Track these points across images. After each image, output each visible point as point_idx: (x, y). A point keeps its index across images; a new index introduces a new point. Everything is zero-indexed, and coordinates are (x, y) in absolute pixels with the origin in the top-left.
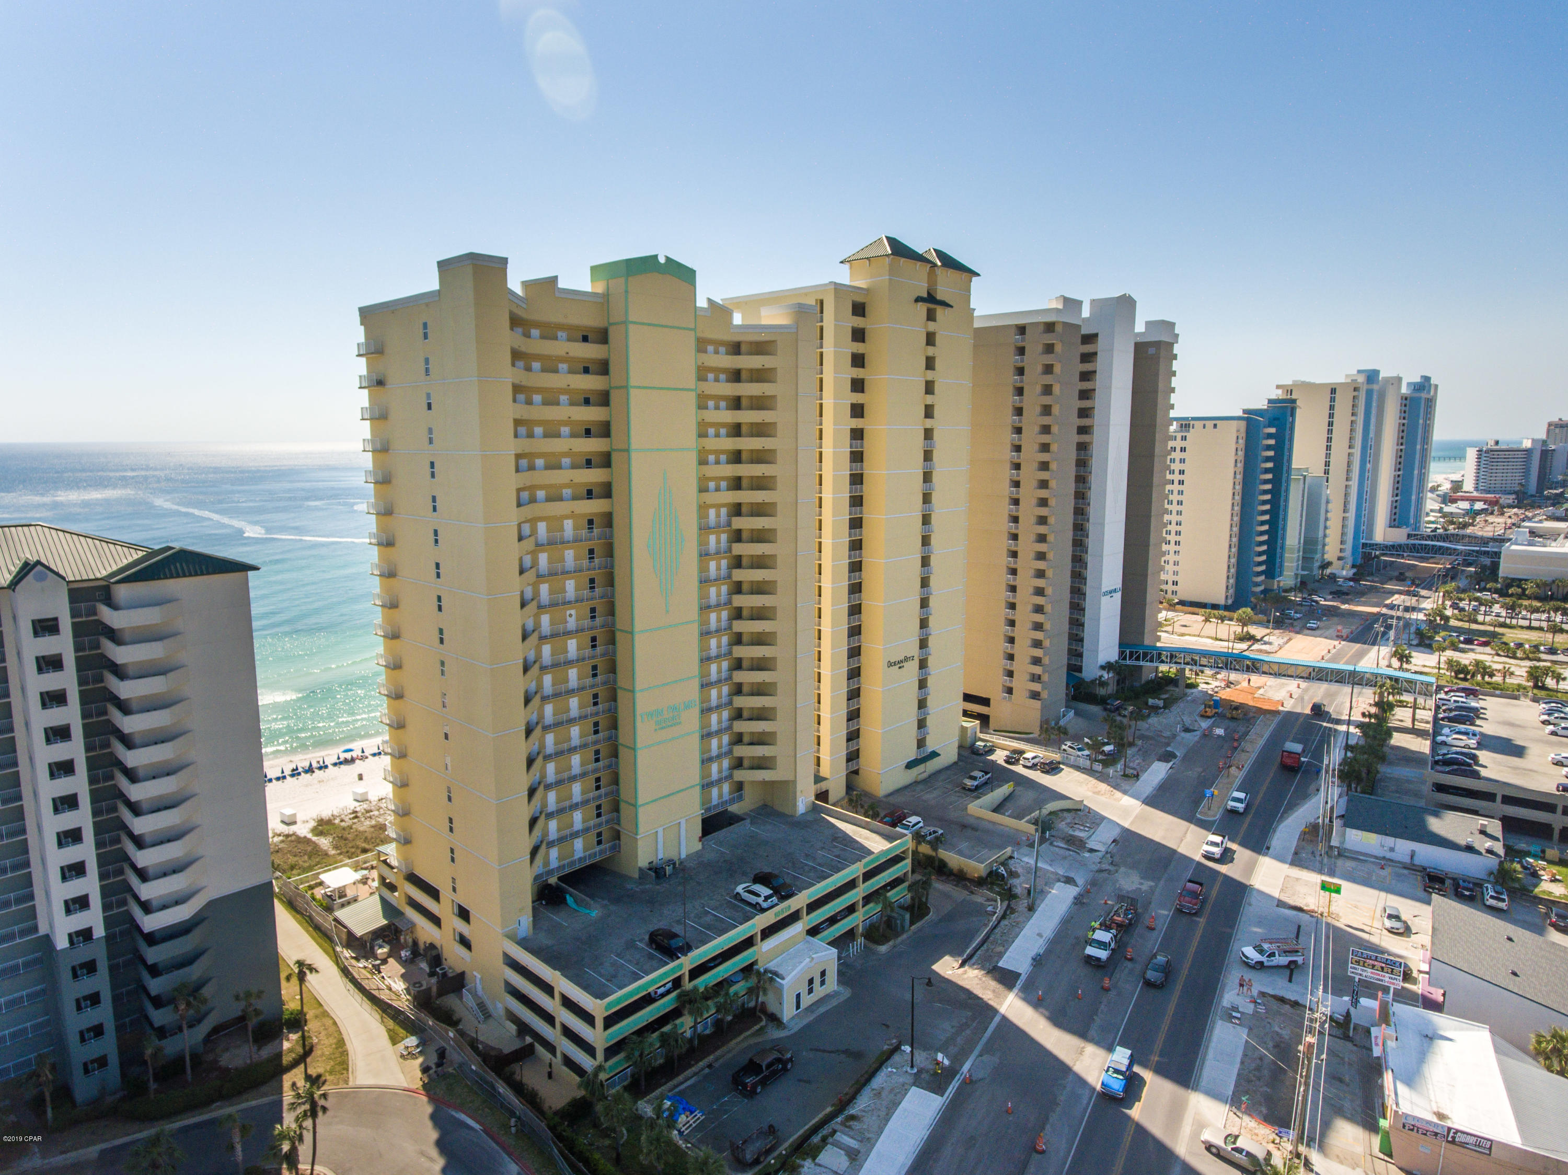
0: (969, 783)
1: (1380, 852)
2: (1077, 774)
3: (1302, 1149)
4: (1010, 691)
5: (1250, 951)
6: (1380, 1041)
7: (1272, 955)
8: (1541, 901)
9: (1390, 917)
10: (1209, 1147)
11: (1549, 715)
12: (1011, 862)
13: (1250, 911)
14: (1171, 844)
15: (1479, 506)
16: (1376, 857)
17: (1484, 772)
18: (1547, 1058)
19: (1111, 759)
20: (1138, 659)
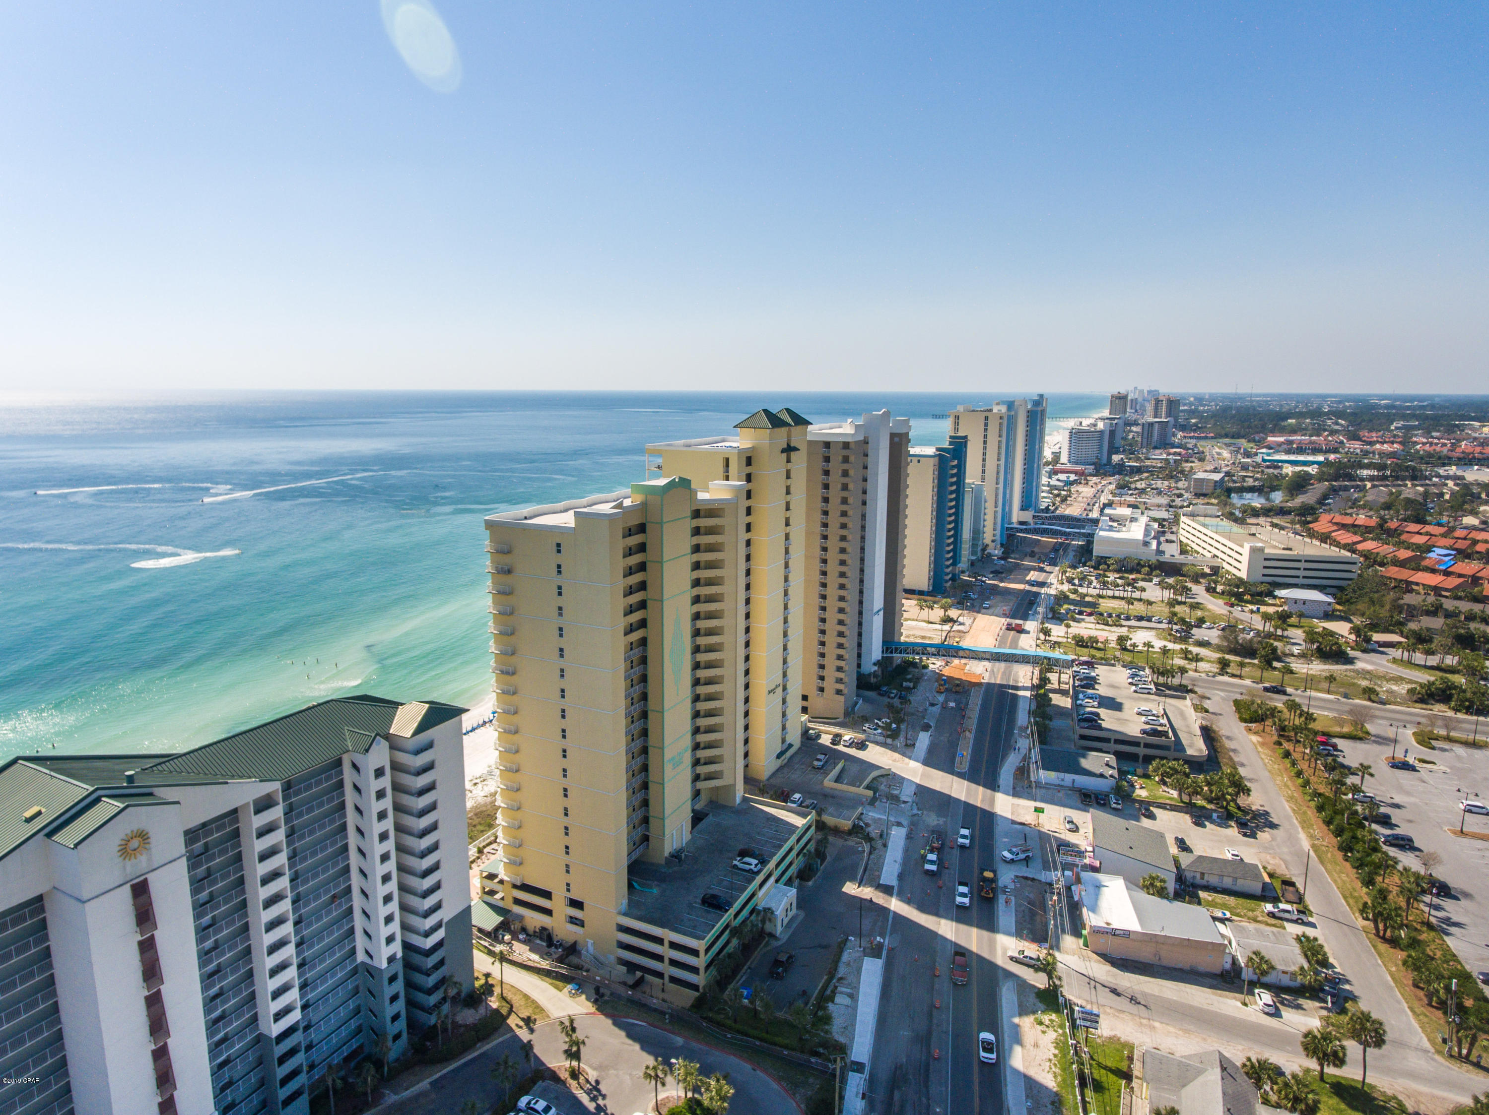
0: (816, 763)
1: (1057, 782)
2: (878, 748)
3: (1051, 951)
4: (822, 690)
5: (1006, 854)
6: (1077, 893)
7: (1018, 854)
8: (1137, 801)
9: (1069, 822)
10: (1011, 958)
11: (1133, 678)
12: (863, 817)
13: (999, 829)
14: (946, 791)
15: (1073, 477)
16: (1055, 785)
17: (1104, 725)
18: (1148, 888)
19: (894, 735)
20: (891, 652)
